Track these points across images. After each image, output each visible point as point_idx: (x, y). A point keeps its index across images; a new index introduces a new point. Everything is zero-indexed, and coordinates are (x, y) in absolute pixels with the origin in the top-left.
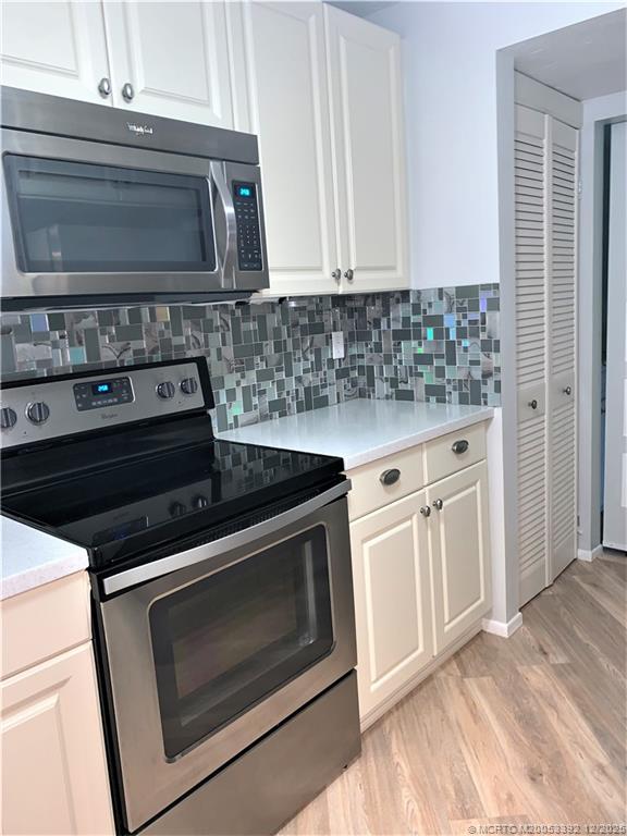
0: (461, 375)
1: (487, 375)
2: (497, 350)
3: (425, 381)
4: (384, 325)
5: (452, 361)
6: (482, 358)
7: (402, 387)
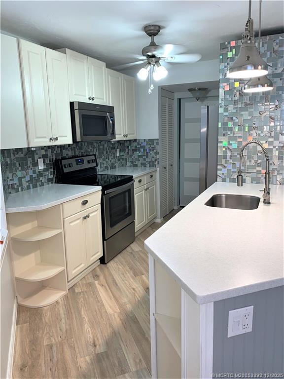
0: (150, 160)
1: (156, 160)
2: (158, 154)
3: (140, 162)
4: (130, 148)
5: (147, 157)
6: (155, 156)
7: (134, 163)
